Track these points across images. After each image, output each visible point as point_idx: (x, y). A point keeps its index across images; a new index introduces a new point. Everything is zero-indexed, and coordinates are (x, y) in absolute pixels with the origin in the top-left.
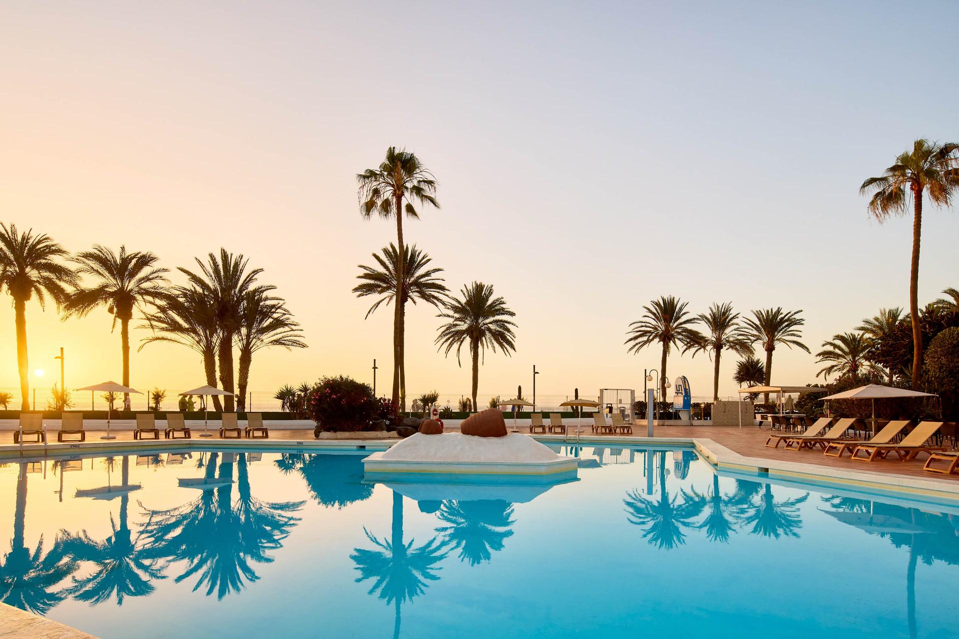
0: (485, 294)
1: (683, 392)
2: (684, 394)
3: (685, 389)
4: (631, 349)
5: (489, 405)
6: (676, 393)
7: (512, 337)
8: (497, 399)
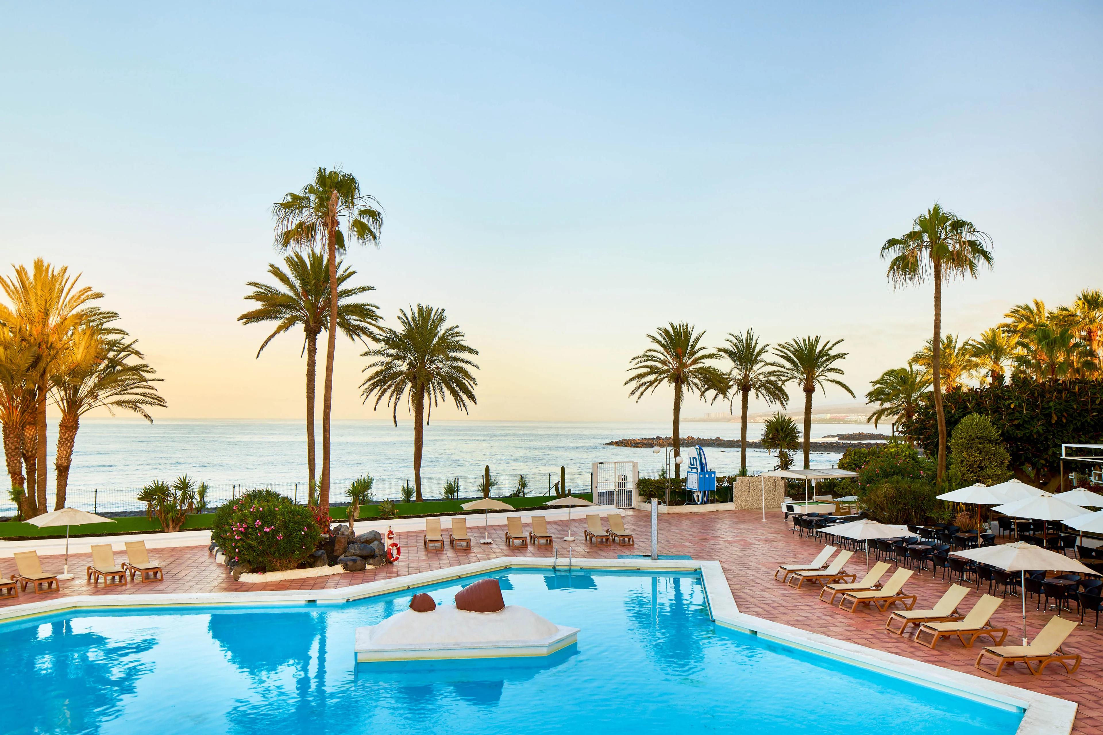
0: (433, 321)
1: (699, 467)
2: (699, 470)
3: (701, 464)
4: (633, 393)
5: (443, 491)
6: (689, 467)
7: (472, 383)
8: (455, 483)
